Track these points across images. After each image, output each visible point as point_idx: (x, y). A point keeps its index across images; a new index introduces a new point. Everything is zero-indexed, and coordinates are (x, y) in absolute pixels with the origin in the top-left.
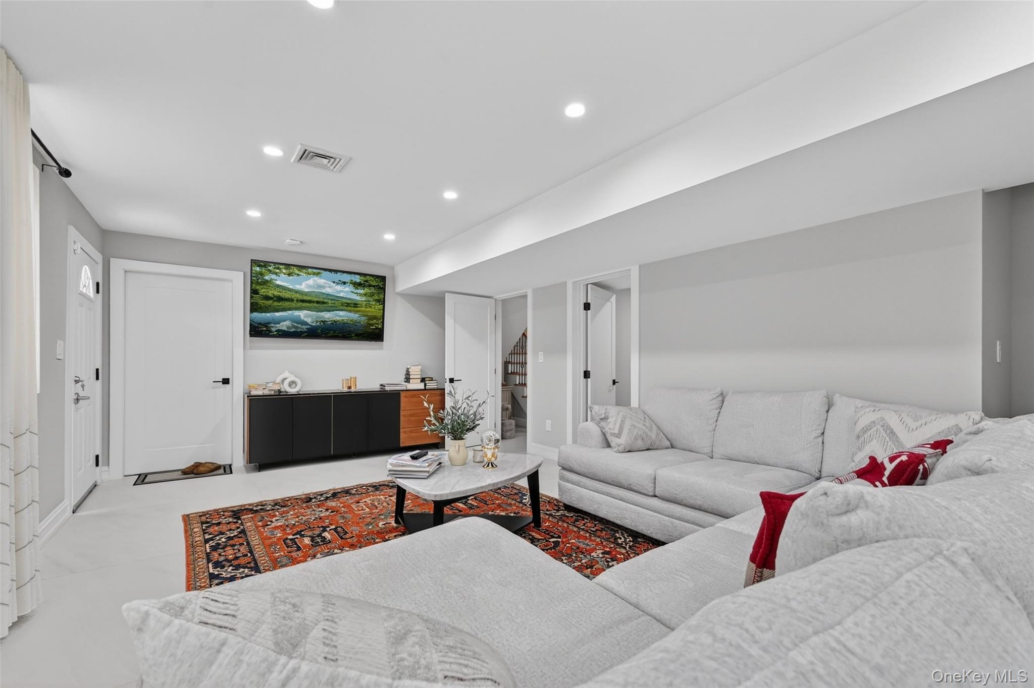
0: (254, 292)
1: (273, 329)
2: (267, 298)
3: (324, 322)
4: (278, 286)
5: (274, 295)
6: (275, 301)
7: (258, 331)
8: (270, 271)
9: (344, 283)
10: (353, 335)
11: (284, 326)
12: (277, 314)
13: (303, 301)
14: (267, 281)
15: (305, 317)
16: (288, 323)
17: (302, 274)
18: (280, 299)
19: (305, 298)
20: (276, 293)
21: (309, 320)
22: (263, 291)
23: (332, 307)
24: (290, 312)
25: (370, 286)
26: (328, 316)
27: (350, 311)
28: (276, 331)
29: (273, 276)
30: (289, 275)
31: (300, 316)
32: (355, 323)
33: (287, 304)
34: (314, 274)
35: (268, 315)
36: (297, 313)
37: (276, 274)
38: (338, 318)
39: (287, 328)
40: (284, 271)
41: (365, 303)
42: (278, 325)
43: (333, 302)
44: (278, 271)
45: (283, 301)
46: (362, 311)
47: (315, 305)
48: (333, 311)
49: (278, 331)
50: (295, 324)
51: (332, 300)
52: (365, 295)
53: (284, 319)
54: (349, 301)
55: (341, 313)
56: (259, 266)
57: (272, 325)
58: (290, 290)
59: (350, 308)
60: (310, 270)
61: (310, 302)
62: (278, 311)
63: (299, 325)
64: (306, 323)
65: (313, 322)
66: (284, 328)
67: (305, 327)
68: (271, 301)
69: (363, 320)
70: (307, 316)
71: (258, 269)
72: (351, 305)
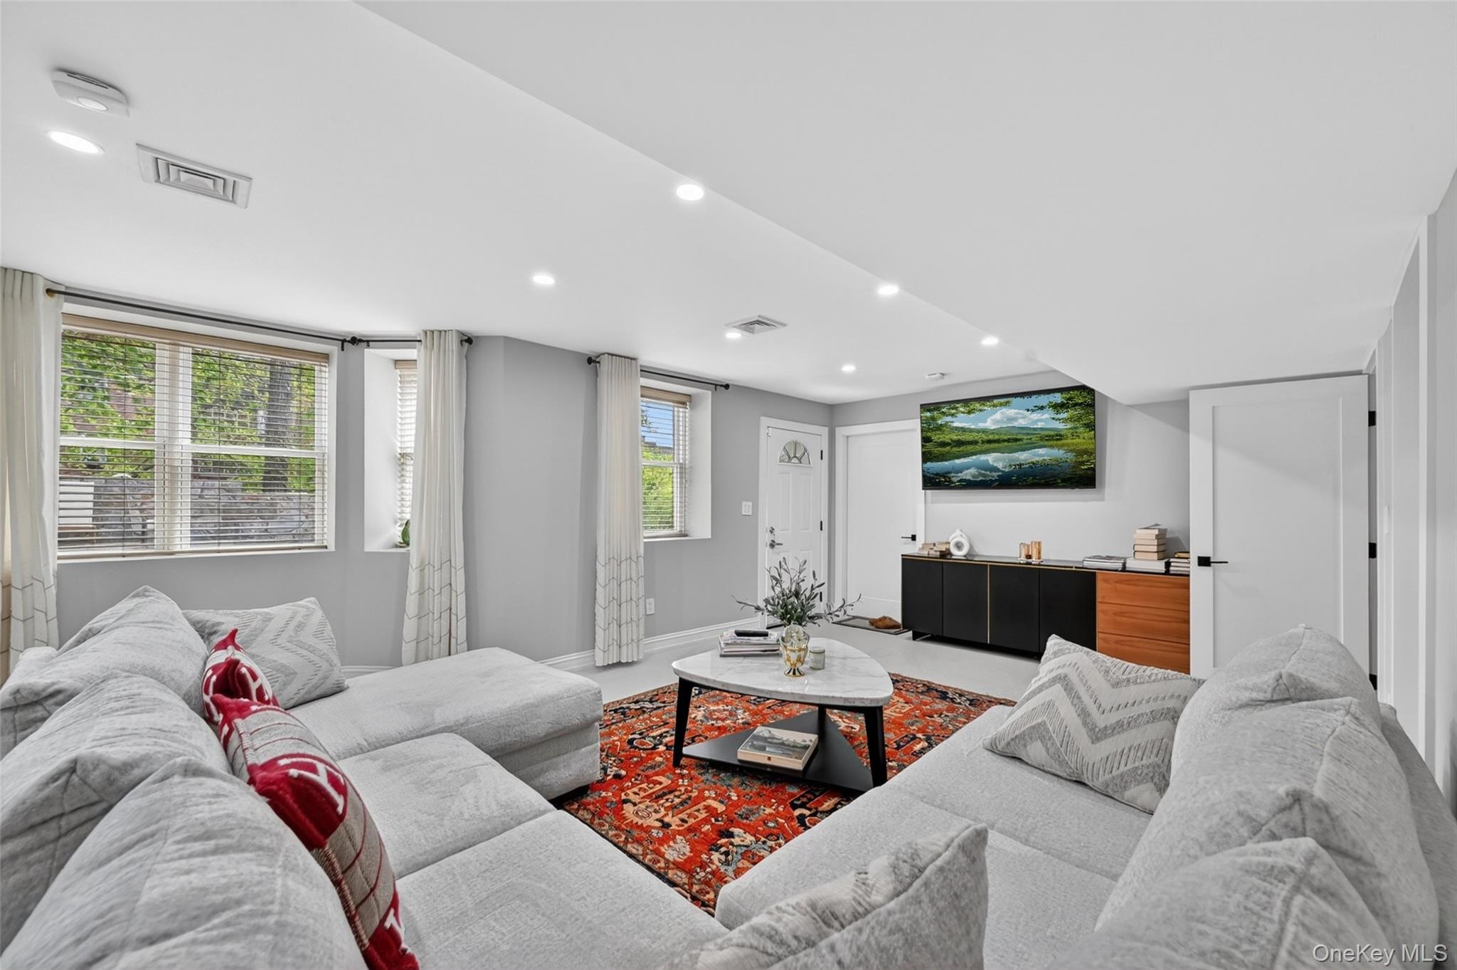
0: (926, 440)
1: (954, 479)
2: (943, 444)
3: (1020, 465)
4: (957, 428)
5: (951, 440)
6: (955, 446)
7: (932, 482)
8: (944, 413)
9: (1042, 408)
10: (1059, 481)
11: (968, 474)
12: (957, 461)
13: (989, 442)
14: (941, 425)
15: (994, 461)
16: (973, 471)
17: (986, 408)
18: (960, 443)
19: (991, 437)
20: (955, 438)
21: (1000, 465)
22: (936, 437)
23: (1028, 444)
24: (974, 457)
25: (1075, 405)
26: (1024, 457)
27: (1052, 447)
28: (958, 481)
29: (949, 419)
30: (969, 413)
31: (987, 461)
32: (1059, 462)
33: (970, 448)
34: (1001, 405)
35: (946, 463)
36: (983, 457)
37: (953, 415)
38: (1035, 459)
39: (973, 477)
40: (962, 409)
41: (1071, 431)
42: (960, 474)
43: (1029, 437)
44: (953, 411)
45: (964, 445)
46: (1067, 445)
47: (1006, 444)
48: (1031, 449)
49: (961, 481)
50: (983, 472)
51: (1028, 434)
52: (1070, 419)
53: (967, 465)
54: (1052, 433)
55: (1041, 451)
56: (929, 411)
57: (952, 474)
58: (971, 430)
59: (1050, 443)
60: (996, 401)
61: (998, 441)
62: (958, 457)
63: (988, 473)
64: (996, 469)
65: (1005, 467)
66: (969, 477)
67: (995, 474)
68: (948, 448)
69: (1070, 457)
70: (998, 460)
71: (928, 414)
72: (1052, 438)
